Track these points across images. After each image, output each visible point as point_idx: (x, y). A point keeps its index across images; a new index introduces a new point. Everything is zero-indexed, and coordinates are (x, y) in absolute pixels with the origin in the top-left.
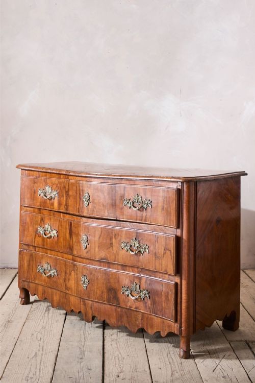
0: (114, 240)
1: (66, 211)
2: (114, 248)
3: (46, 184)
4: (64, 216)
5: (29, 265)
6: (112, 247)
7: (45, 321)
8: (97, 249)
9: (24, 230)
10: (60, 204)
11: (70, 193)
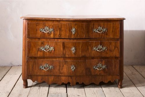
0: (89, 47)
1: (59, 38)
2: (89, 51)
3: (45, 26)
4: (57, 40)
5: (33, 67)
6: (88, 50)
7: (38, 94)
8: (80, 52)
9: (30, 50)
10: (54, 34)
11: (63, 29)
